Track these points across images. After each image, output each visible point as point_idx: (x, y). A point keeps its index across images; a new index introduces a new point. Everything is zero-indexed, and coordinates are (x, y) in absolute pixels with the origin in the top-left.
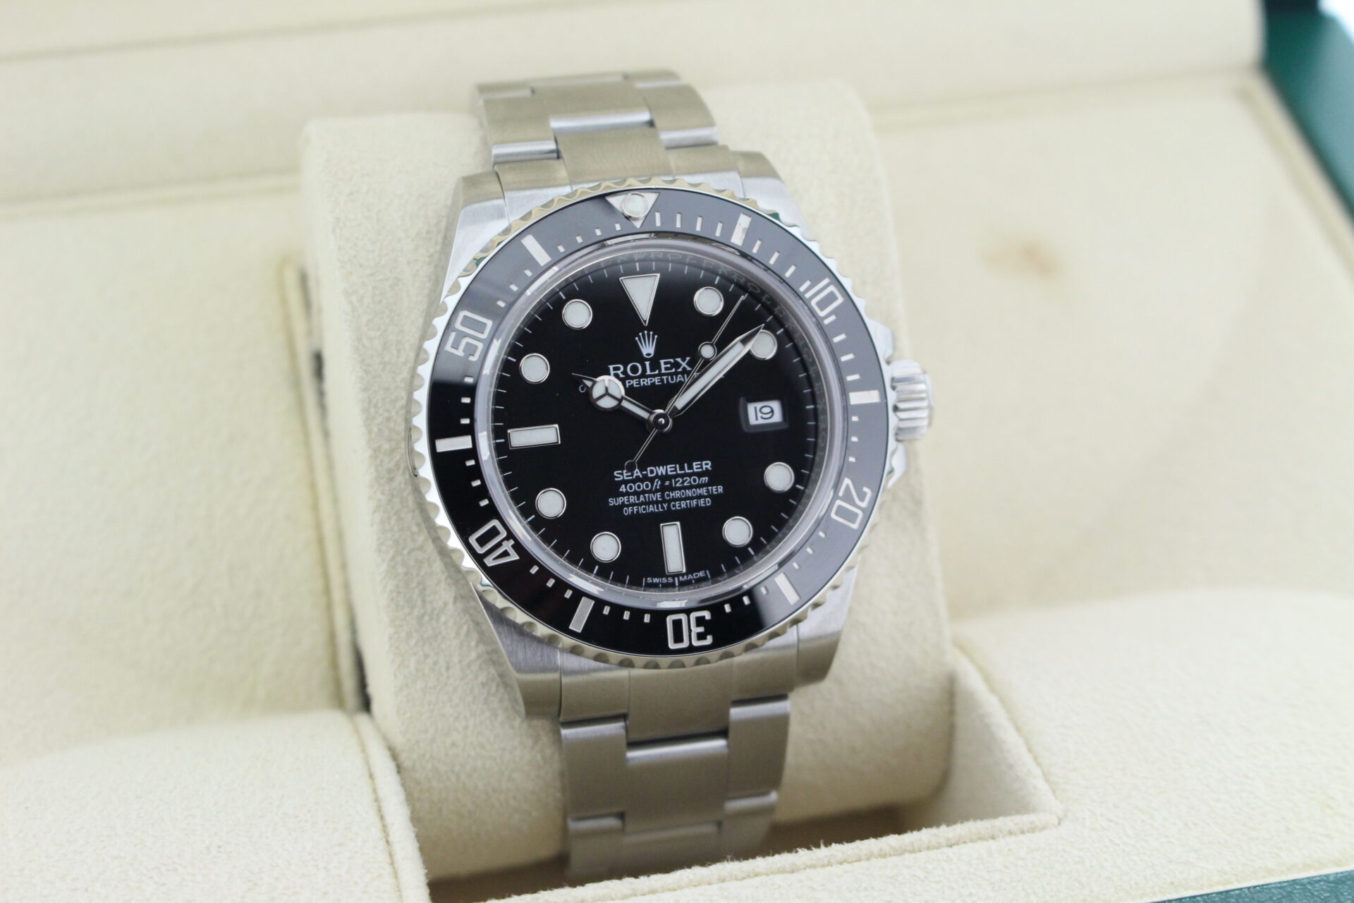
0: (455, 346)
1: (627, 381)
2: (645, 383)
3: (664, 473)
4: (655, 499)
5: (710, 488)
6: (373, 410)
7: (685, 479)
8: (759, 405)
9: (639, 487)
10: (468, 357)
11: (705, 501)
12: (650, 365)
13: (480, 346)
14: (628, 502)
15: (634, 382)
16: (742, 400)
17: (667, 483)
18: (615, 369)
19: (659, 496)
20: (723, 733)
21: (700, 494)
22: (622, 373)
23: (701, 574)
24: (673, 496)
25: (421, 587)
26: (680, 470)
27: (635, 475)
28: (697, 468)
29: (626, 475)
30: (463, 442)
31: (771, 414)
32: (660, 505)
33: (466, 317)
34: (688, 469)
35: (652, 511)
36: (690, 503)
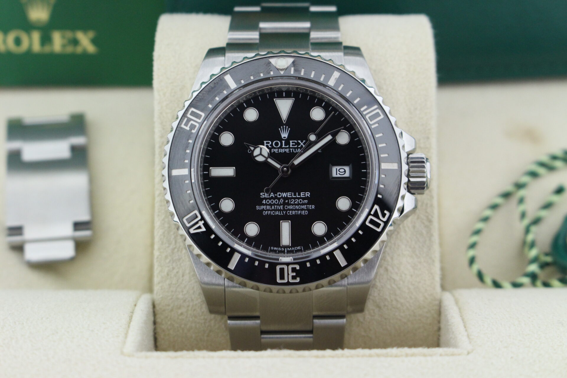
0: (186, 125)
1: (272, 150)
2: (281, 151)
3: (286, 196)
4: (279, 209)
5: (308, 206)
7: (296, 200)
8: (338, 168)
9: (272, 202)
10: (192, 130)
11: (305, 212)
12: (285, 142)
13: (197, 125)
14: (266, 209)
15: (276, 150)
16: (330, 165)
17: (287, 201)
18: (267, 143)
19: (281, 207)
21: (303, 208)
22: (270, 145)
23: (299, 248)
24: (289, 208)
26: (294, 196)
27: (271, 195)
28: (302, 195)
29: (266, 195)
30: (185, 172)
31: (344, 173)
32: (282, 212)
33: (192, 112)
34: (298, 196)
35: (277, 214)
36: (297, 212)
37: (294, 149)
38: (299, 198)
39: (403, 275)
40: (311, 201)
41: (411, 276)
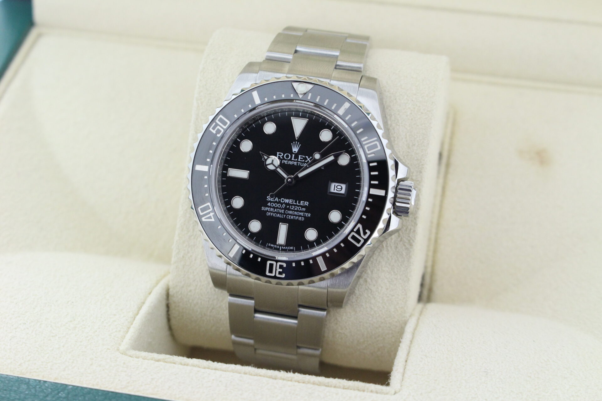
0: (214, 129)
1: (283, 161)
2: (290, 163)
3: (288, 202)
4: (281, 212)
5: (305, 213)
7: (296, 207)
8: (337, 184)
9: (276, 205)
10: (217, 134)
11: (302, 218)
12: (294, 156)
13: (222, 131)
14: (270, 210)
15: (286, 162)
16: (330, 182)
17: (288, 207)
18: (279, 154)
19: (283, 211)
20: (295, 317)
21: (300, 215)
22: (282, 157)
23: (292, 248)
24: (289, 213)
26: (295, 203)
27: (276, 200)
28: (302, 204)
29: (272, 200)
30: (205, 168)
31: (340, 190)
32: (282, 215)
33: (221, 118)
34: (298, 203)
35: (278, 217)
36: (295, 217)
37: (301, 163)
38: (298, 206)
39: (380, 288)
40: (308, 209)
41: (387, 289)
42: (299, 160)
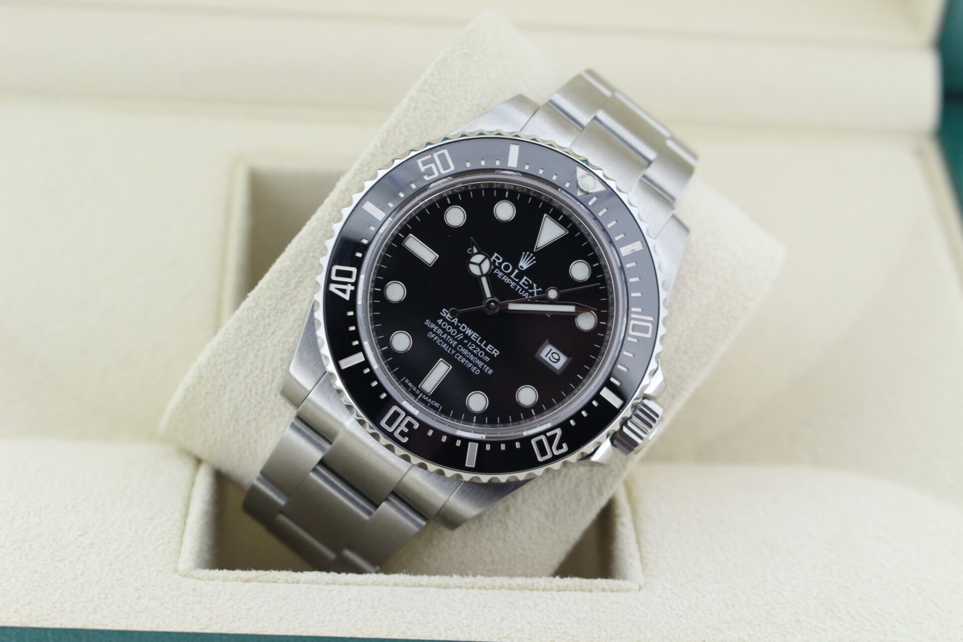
0: (424, 164)
3: (469, 335)
4: (451, 343)
5: (485, 366)
6: (366, 169)
7: (477, 348)
8: (554, 350)
9: (449, 329)
10: (425, 175)
11: (476, 370)
12: (518, 273)
13: (436, 175)
14: (435, 331)
16: (547, 341)
17: (466, 341)
18: (497, 257)
19: (454, 343)
20: (375, 505)
21: (477, 364)
23: (437, 405)
24: (462, 351)
25: (301, 279)
26: (479, 342)
27: (453, 321)
28: (489, 349)
30: (380, 215)
31: (556, 361)
32: (450, 349)
33: (443, 154)
34: (484, 345)
35: (443, 347)
36: (467, 363)
37: (521, 289)
38: (482, 349)
40: (493, 362)
42: (521, 283)
